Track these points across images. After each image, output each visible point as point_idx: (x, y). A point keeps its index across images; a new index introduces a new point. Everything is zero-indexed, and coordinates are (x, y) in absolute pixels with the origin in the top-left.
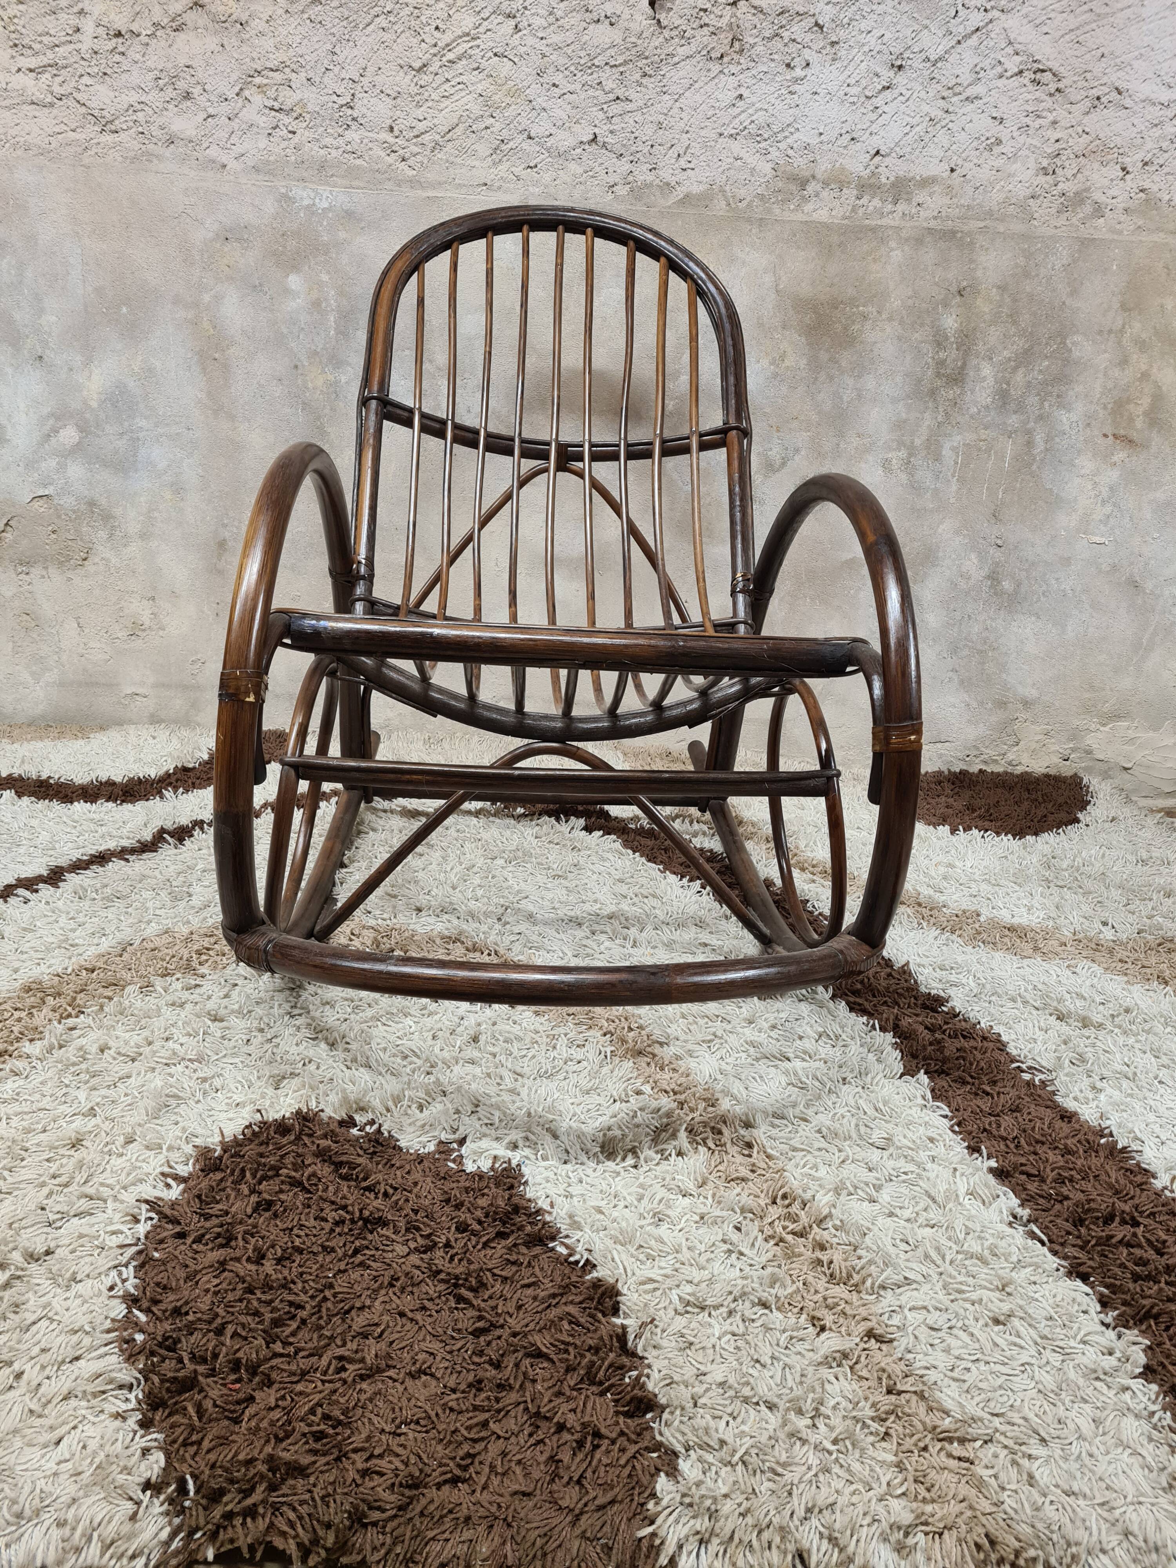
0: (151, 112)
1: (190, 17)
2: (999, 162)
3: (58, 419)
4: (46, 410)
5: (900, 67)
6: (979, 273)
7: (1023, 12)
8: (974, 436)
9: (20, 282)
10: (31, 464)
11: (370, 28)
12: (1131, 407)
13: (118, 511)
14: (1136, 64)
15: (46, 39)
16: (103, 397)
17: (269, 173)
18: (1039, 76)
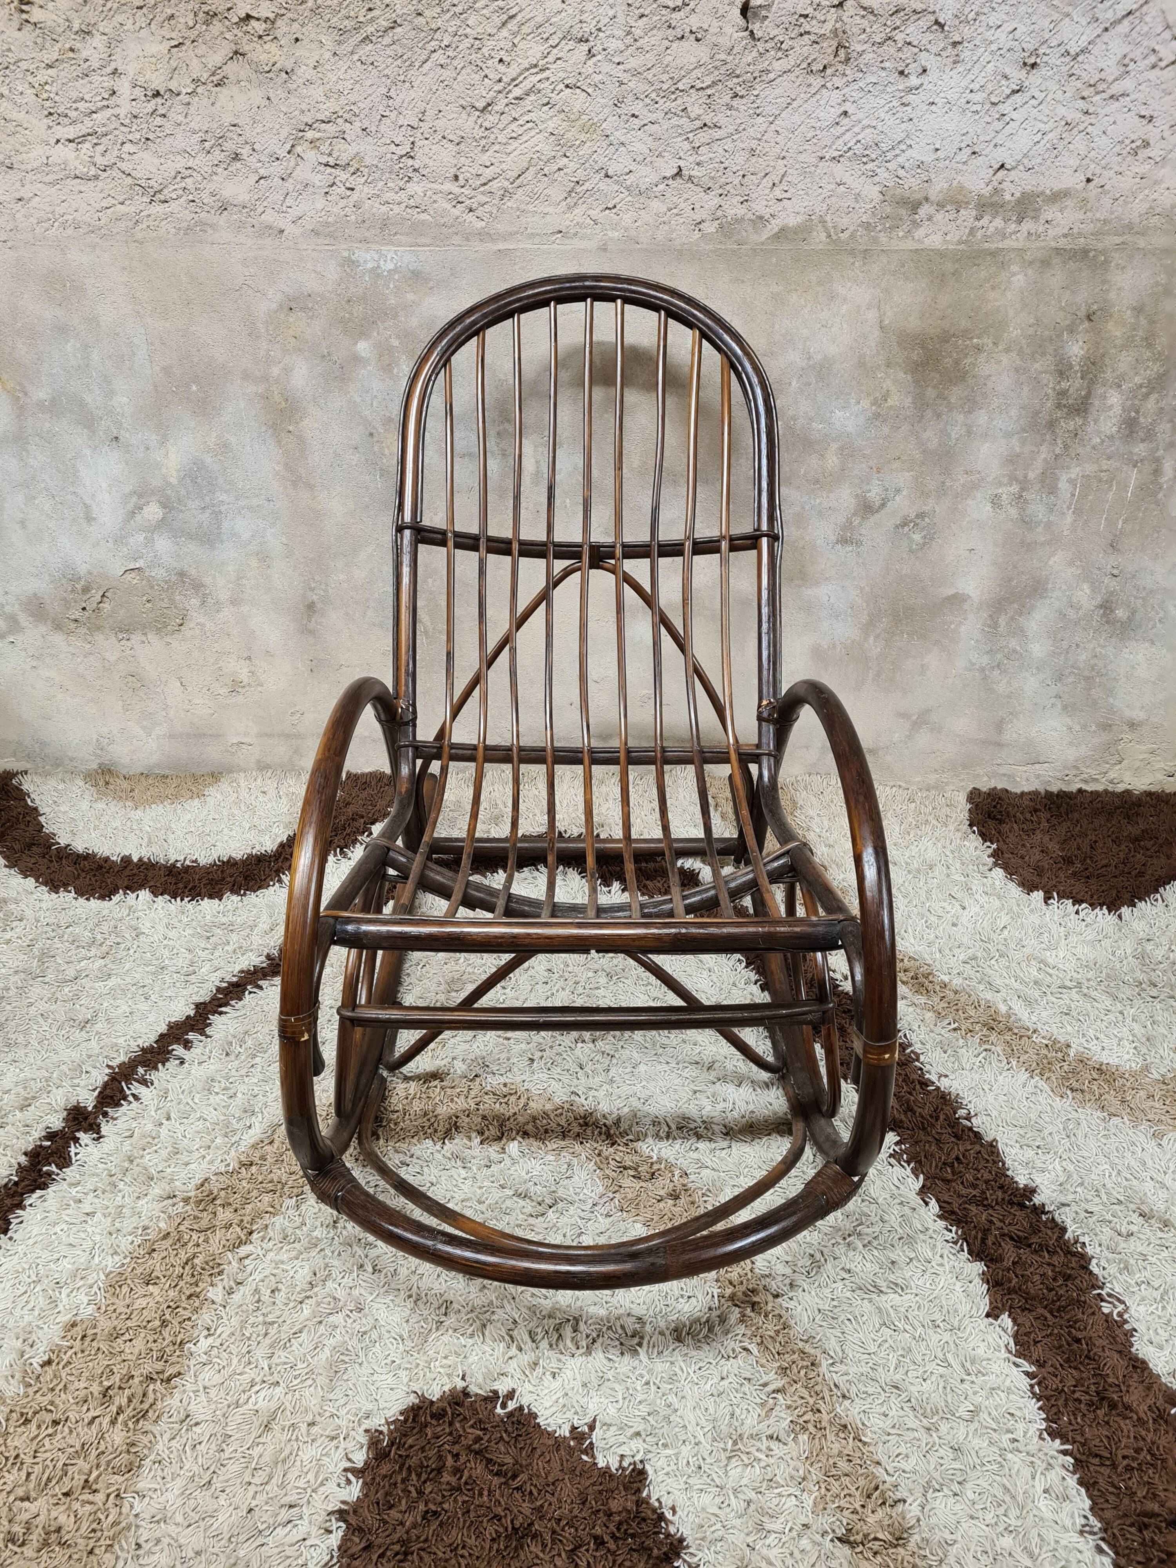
0: (200, 178)
1: (231, 69)
2: (1145, 168)
3: (140, 496)
4: (128, 489)
5: (1034, 65)
6: (1112, 295)
8: (1095, 467)
9: (87, 365)
10: (119, 540)
11: (427, 66)
13: (208, 581)
15: (81, 105)
16: (182, 474)
17: (330, 235)
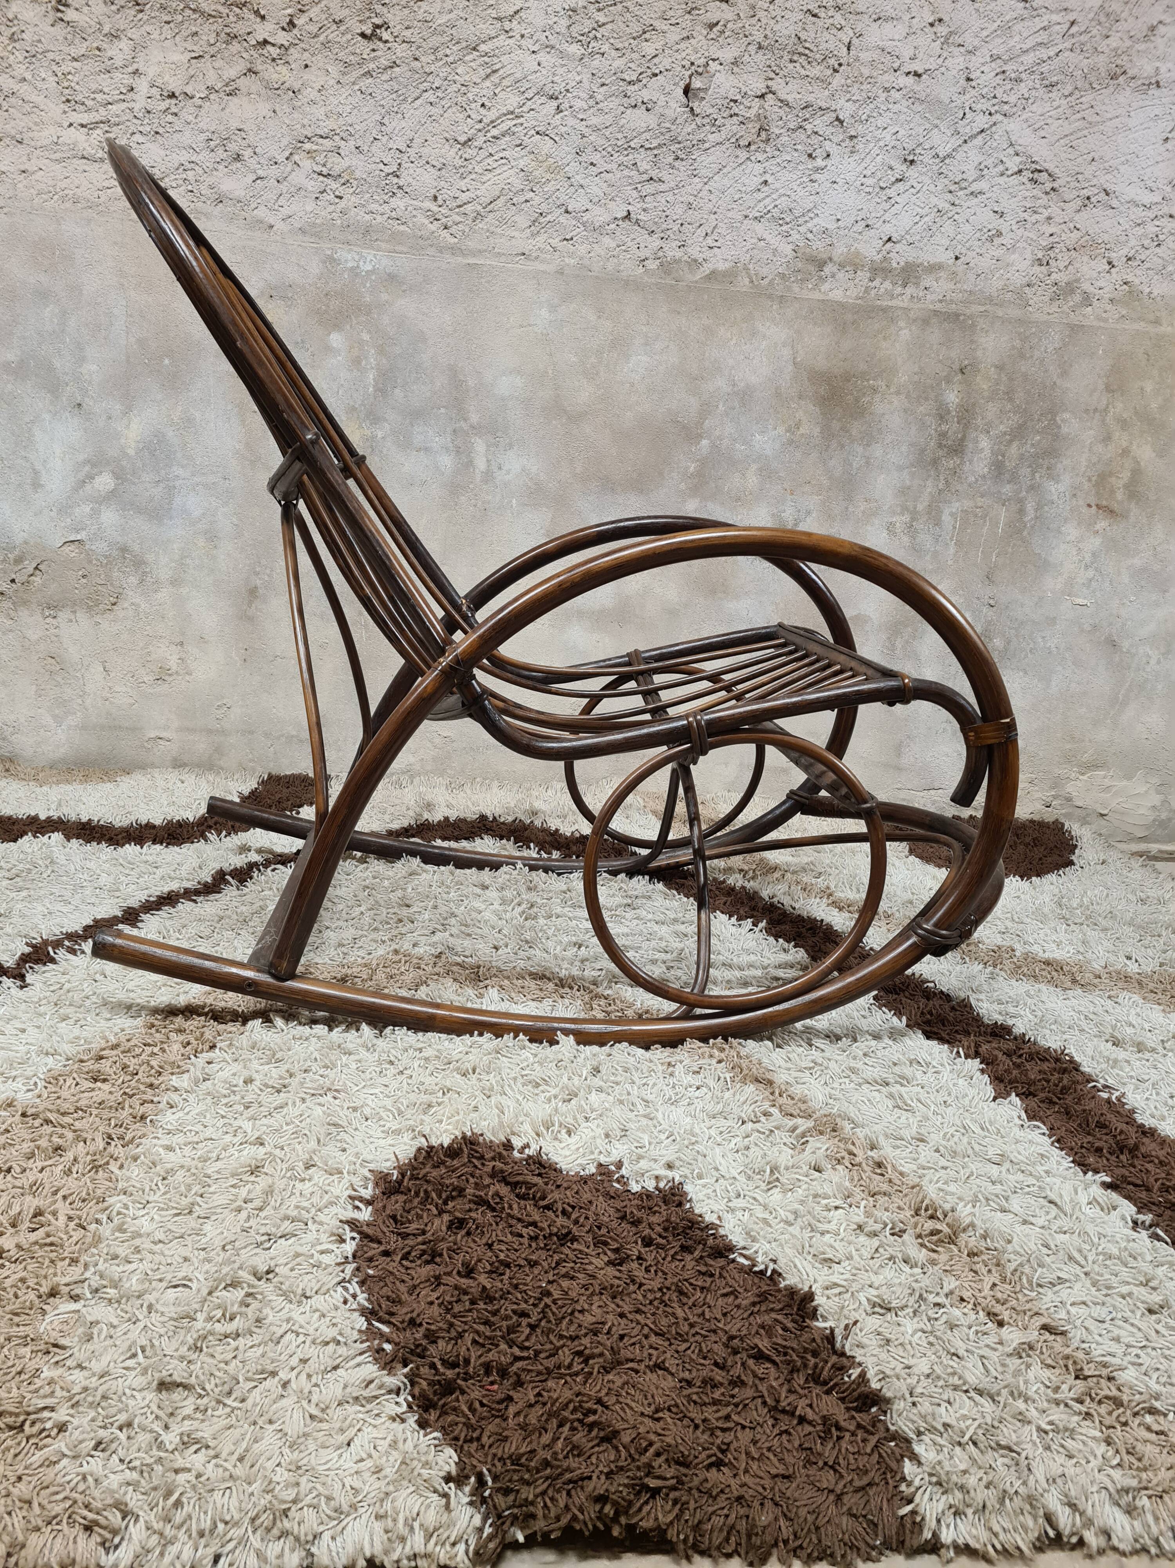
0: (201, 172)
1: (243, 83)
2: (998, 253)
3: (94, 465)
4: (81, 457)
5: (912, 162)
6: (979, 353)
7: (1024, 117)
8: (971, 504)
9: (63, 331)
10: (64, 510)
11: (418, 102)
12: (1113, 480)
13: (150, 558)
14: (1122, 169)
15: (99, 97)
16: (141, 445)
17: (315, 235)
18: (1036, 175)
